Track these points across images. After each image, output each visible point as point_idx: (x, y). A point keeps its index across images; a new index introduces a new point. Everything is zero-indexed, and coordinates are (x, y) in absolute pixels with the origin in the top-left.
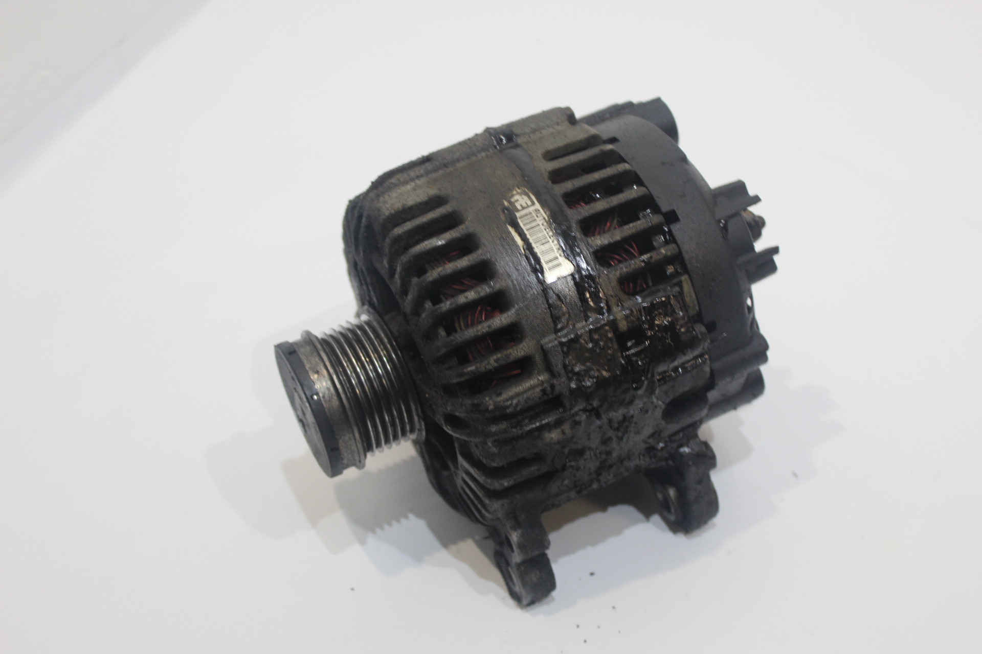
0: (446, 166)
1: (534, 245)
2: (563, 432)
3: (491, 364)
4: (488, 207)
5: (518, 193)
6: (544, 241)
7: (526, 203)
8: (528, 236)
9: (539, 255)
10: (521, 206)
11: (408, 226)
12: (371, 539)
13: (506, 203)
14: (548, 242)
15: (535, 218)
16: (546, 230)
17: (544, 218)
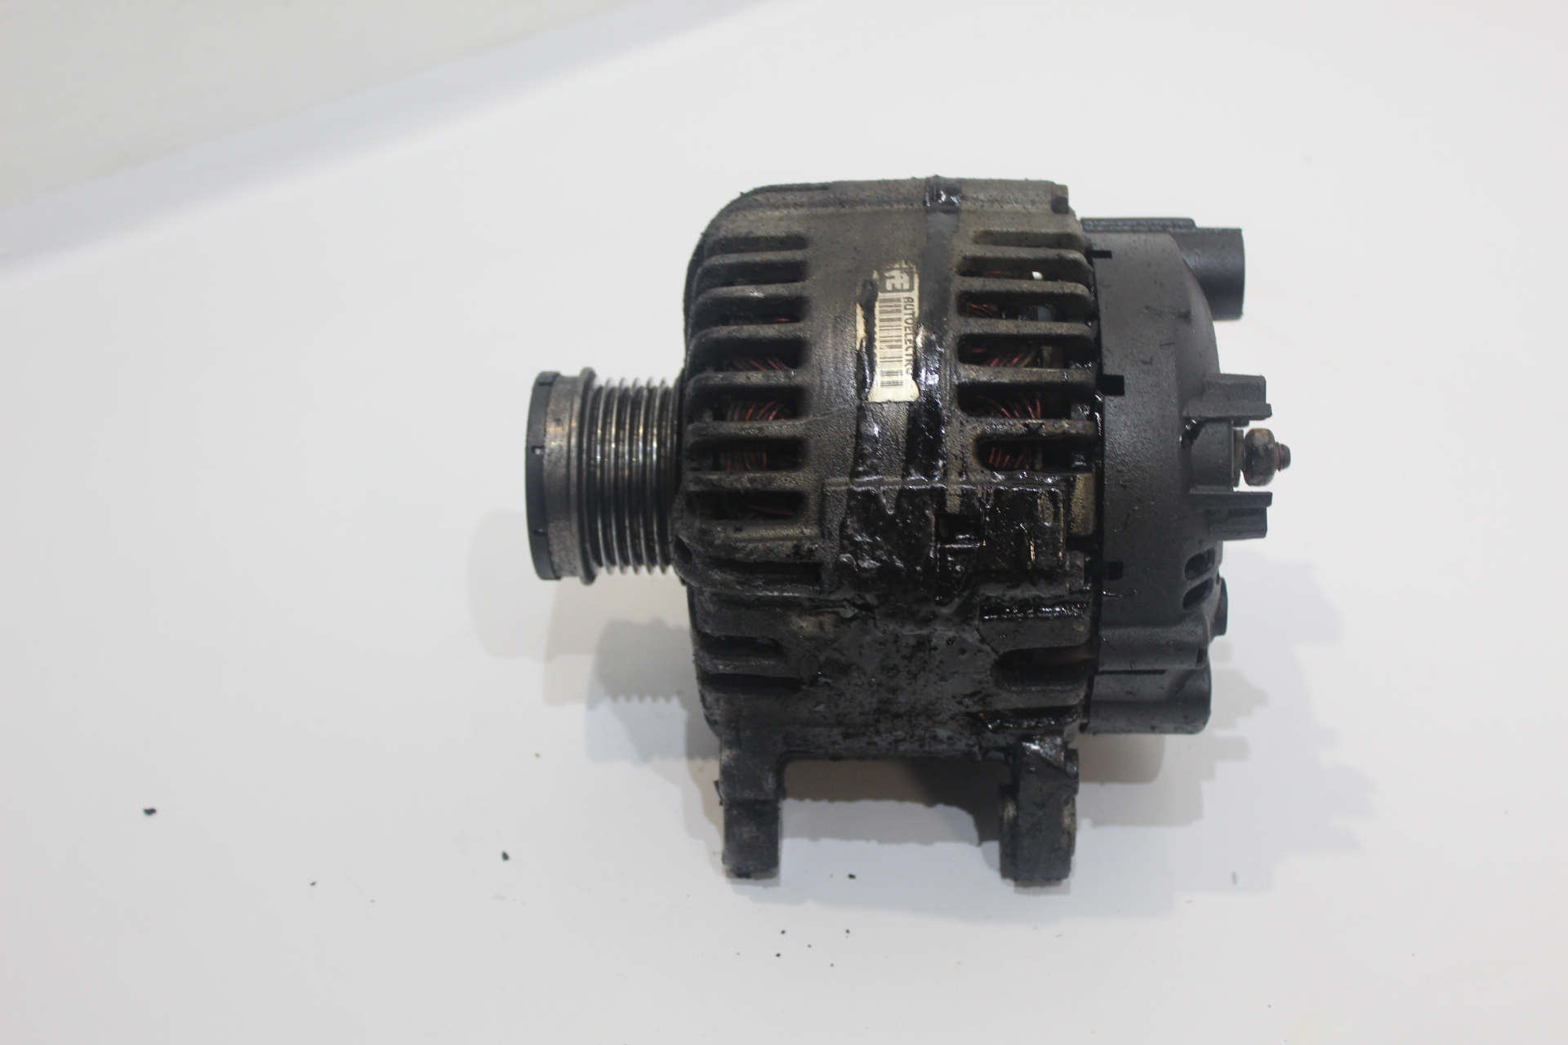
0: (842, 203)
1: (877, 343)
2: (821, 625)
4: (849, 271)
5: (900, 269)
6: (894, 344)
7: (902, 285)
8: (877, 329)
9: (878, 359)
10: (893, 285)
11: (733, 258)
13: (875, 275)
14: (900, 347)
15: (902, 308)
16: (906, 330)
17: (913, 314)
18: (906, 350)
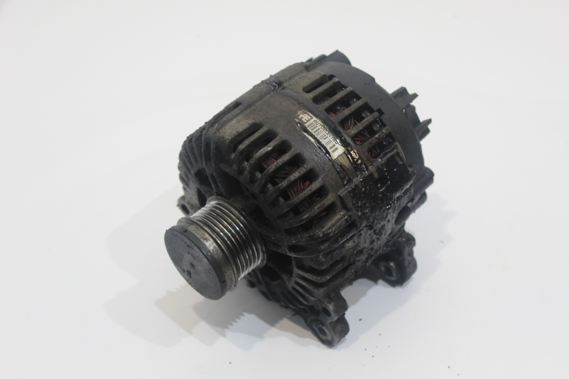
1: (320, 140)
2: (354, 242)
3: (316, 211)
4: (287, 124)
5: (301, 114)
6: (325, 137)
7: (308, 118)
8: (316, 136)
9: (325, 145)
10: (306, 120)
11: (247, 142)
12: (227, 332)
13: (297, 120)
14: (327, 137)
15: (316, 125)
16: (324, 131)
17: (321, 125)
18: (330, 137)
